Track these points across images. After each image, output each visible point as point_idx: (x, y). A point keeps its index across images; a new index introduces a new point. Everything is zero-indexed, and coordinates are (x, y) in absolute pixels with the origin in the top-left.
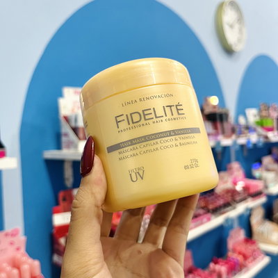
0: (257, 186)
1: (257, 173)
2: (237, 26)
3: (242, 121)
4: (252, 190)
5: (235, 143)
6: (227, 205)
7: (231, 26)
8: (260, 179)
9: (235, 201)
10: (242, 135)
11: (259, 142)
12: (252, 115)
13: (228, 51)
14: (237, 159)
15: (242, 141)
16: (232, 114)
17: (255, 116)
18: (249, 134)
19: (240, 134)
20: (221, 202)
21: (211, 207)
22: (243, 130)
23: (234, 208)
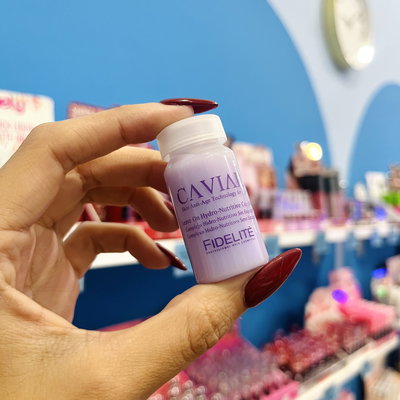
0: (383, 317)
1: (380, 287)
2: (358, 26)
3: (360, 193)
4: (376, 327)
5: (351, 236)
6: (330, 358)
7: (349, 24)
8: (385, 300)
9: (344, 349)
10: (363, 221)
11: (391, 234)
12: (376, 186)
13: (341, 66)
14: (347, 264)
15: (363, 231)
16: (343, 182)
17: (381, 186)
18: (375, 220)
19: (359, 218)
20: (319, 354)
21: (298, 367)
22: (363, 210)
23: (344, 364)
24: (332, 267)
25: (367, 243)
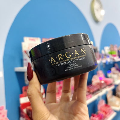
1: (109, 75)
3: (103, 52)
4: (109, 83)
6: (98, 90)
7: (97, 10)
8: (111, 78)
9: (102, 88)
10: (104, 58)
11: (111, 61)
12: (107, 50)
13: (96, 21)
14: (101, 69)
15: (104, 61)
16: (99, 50)
17: (108, 50)
18: (106, 58)
20: (96, 89)
21: (92, 91)
22: (104, 56)
23: (101, 91)
24: (97, 70)
25: (105, 64)
